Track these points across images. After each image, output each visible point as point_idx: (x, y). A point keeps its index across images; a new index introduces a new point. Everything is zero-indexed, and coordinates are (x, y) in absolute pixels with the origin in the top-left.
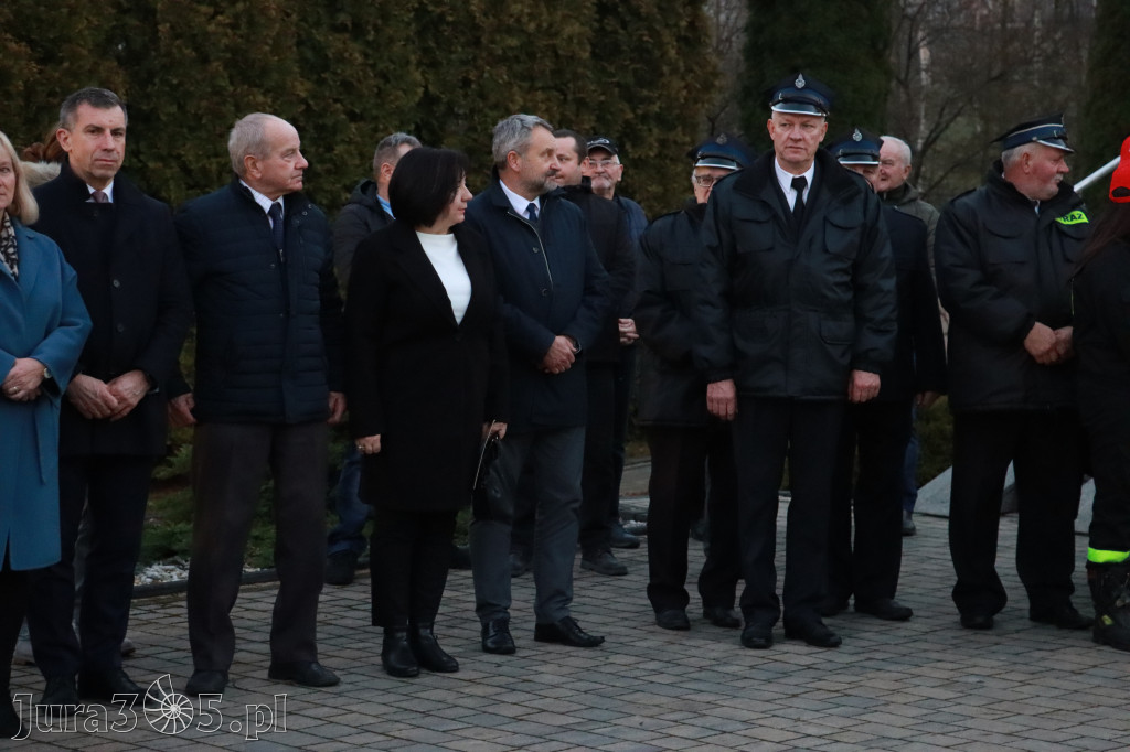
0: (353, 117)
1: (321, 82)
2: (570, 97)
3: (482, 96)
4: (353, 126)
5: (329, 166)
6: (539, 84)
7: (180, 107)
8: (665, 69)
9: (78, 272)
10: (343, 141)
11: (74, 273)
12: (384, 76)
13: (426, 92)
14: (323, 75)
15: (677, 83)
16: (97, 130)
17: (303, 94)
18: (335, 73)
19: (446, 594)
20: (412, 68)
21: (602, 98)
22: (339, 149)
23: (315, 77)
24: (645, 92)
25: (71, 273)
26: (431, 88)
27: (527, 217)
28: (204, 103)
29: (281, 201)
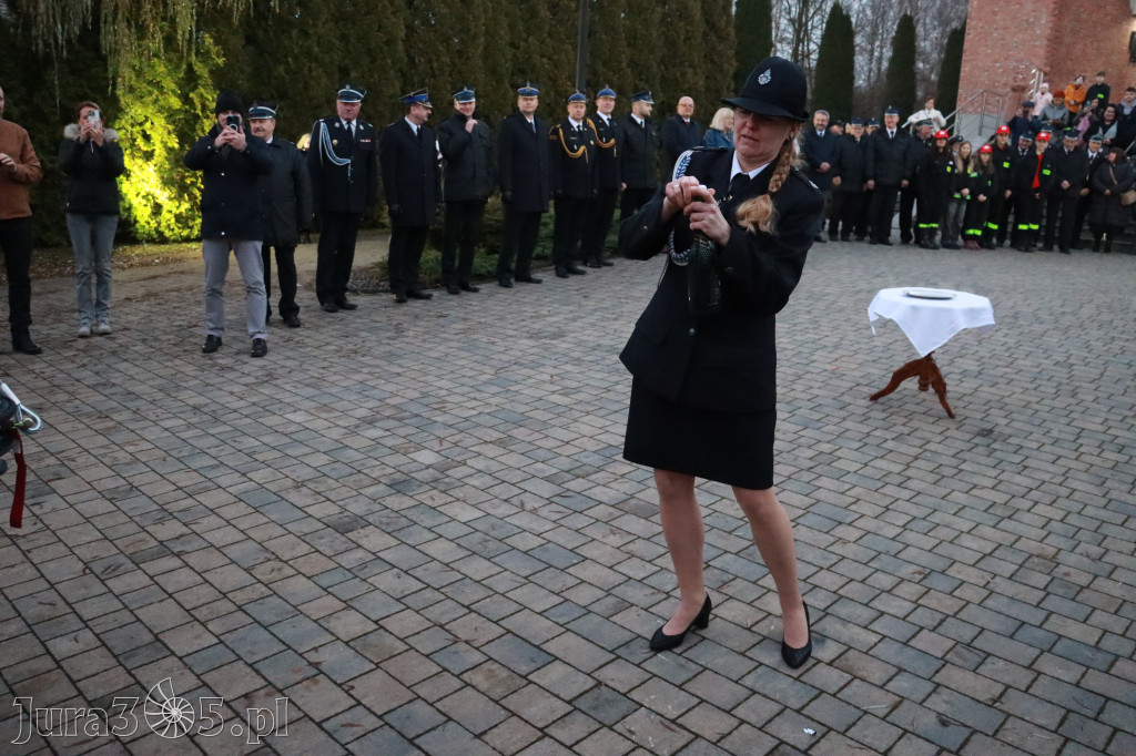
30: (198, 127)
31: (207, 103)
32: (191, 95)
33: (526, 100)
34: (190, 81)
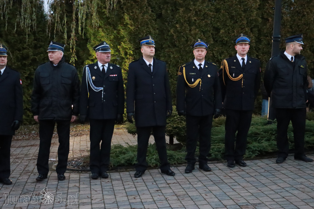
30: (123, 63)
31: (127, 50)
32: (118, 47)
33: (150, 47)
34: (118, 40)
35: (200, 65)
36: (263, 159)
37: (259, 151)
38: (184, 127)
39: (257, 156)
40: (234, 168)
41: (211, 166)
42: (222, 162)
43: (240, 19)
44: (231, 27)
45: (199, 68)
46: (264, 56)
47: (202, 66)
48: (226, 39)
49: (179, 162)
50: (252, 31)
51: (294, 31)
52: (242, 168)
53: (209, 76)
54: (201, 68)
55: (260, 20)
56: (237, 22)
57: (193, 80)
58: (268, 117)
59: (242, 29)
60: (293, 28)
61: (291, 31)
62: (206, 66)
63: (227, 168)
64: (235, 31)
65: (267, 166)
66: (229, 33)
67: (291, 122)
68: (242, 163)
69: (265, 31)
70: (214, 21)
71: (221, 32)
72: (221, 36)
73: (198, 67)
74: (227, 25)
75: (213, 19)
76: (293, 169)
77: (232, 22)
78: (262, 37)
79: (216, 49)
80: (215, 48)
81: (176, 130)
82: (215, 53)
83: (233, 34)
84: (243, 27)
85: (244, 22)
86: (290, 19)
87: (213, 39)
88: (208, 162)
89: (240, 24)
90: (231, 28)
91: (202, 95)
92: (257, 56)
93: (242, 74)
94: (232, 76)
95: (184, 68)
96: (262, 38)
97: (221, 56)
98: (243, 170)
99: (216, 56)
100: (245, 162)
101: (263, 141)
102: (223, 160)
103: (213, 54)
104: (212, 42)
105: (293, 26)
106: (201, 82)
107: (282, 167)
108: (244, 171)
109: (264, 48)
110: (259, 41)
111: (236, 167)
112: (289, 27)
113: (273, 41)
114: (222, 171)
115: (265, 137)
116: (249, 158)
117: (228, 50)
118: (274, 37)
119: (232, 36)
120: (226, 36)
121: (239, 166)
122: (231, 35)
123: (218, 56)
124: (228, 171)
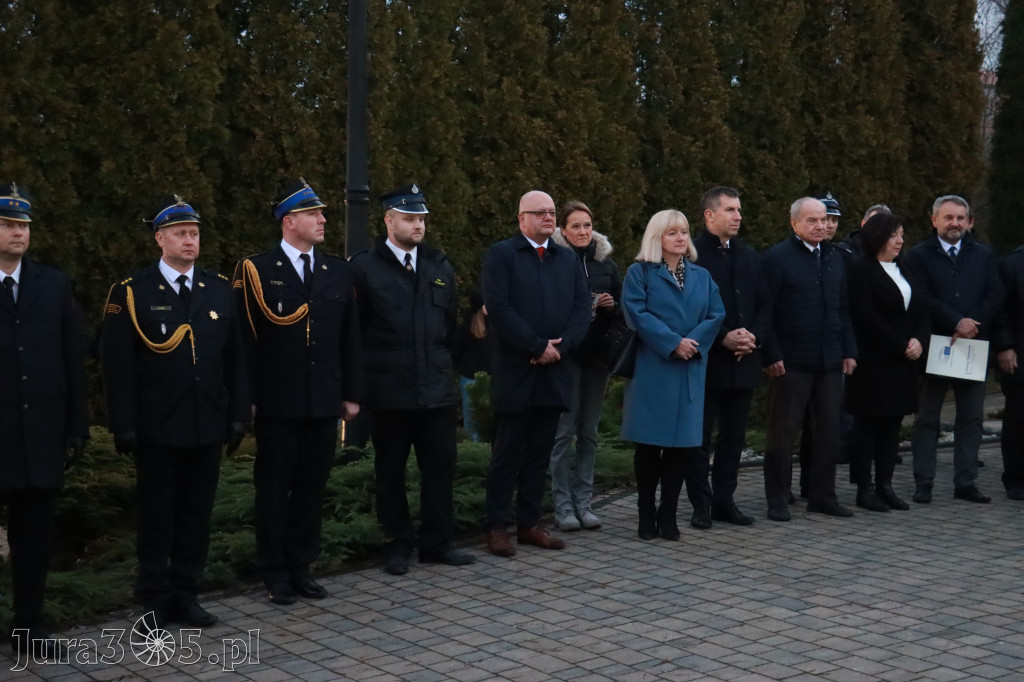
0: (769, 198)
1: (751, 178)
2: (896, 184)
3: (844, 184)
4: (769, 204)
5: (755, 227)
6: (877, 177)
7: (674, 195)
8: (953, 166)
9: (719, 286)
10: (763, 212)
11: (717, 287)
12: (786, 174)
13: (811, 183)
14: (753, 174)
15: (960, 174)
16: (731, 209)
17: (742, 186)
18: (759, 173)
19: (895, 473)
20: (803, 169)
21: (915, 184)
22: (761, 217)
23: (747, 176)
24: (940, 180)
25: (715, 286)
26: (814, 181)
27: (949, 254)
28: (687, 192)
29: (818, 247)
33: (10, 225)
35: (181, 280)
36: (363, 568)
37: (348, 545)
38: (95, 487)
39: (345, 561)
40: (290, 607)
41: (212, 608)
42: (241, 593)
43: (166, 127)
44: (137, 153)
45: (177, 291)
46: (245, 246)
47: (189, 285)
48: (124, 192)
49: (97, 608)
50: (203, 169)
51: (330, 172)
52: (318, 603)
53: (214, 315)
54: (183, 288)
55: (227, 133)
56: (155, 138)
57: (164, 330)
58: (343, 439)
59: (173, 160)
60: (328, 162)
61: (322, 170)
62: (202, 285)
63: (267, 608)
64: (152, 168)
65: (391, 589)
66: (130, 172)
67: (412, 448)
68: (314, 589)
69: (246, 169)
70: (76, 131)
71: (104, 170)
72: (105, 182)
73: (176, 288)
74: (121, 148)
75: (74, 125)
76: (470, 590)
77: (141, 137)
78: (236, 188)
79: (90, 225)
80: (86, 221)
81: (70, 499)
82: (86, 238)
83: (145, 176)
84: (179, 153)
85: (180, 139)
86: (317, 135)
87: (76, 190)
88: (200, 596)
89: (168, 144)
90: (136, 157)
91: (198, 379)
92: (223, 247)
93: (306, 305)
94: (275, 311)
95: (129, 290)
96: (236, 192)
97: (106, 247)
98: (324, 610)
99: (91, 249)
100: (322, 582)
101: (352, 513)
102: (244, 587)
103: (80, 240)
104: (76, 202)
105: (326, 156)
106: (191, 336)
107: (437, 587)
108: (329, 612)
109: (242, 223)
110: (225, 200)
111: (299, 604)
112: (315, 157)
113: (349, 201)
114: (257, 618)
115: (354, 502)
116: (325, 572)
117: (129, 227)
118: (349, 191)
119: (140, 182)
120: (123, 183)
121: (305, 599)
122: (139, 179)
123: (97, 247)
124: (278, 616)
